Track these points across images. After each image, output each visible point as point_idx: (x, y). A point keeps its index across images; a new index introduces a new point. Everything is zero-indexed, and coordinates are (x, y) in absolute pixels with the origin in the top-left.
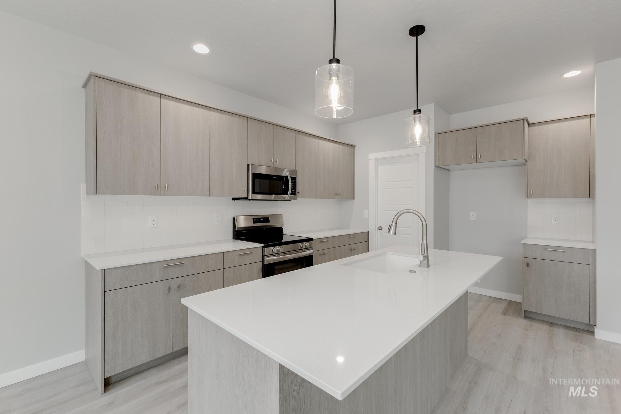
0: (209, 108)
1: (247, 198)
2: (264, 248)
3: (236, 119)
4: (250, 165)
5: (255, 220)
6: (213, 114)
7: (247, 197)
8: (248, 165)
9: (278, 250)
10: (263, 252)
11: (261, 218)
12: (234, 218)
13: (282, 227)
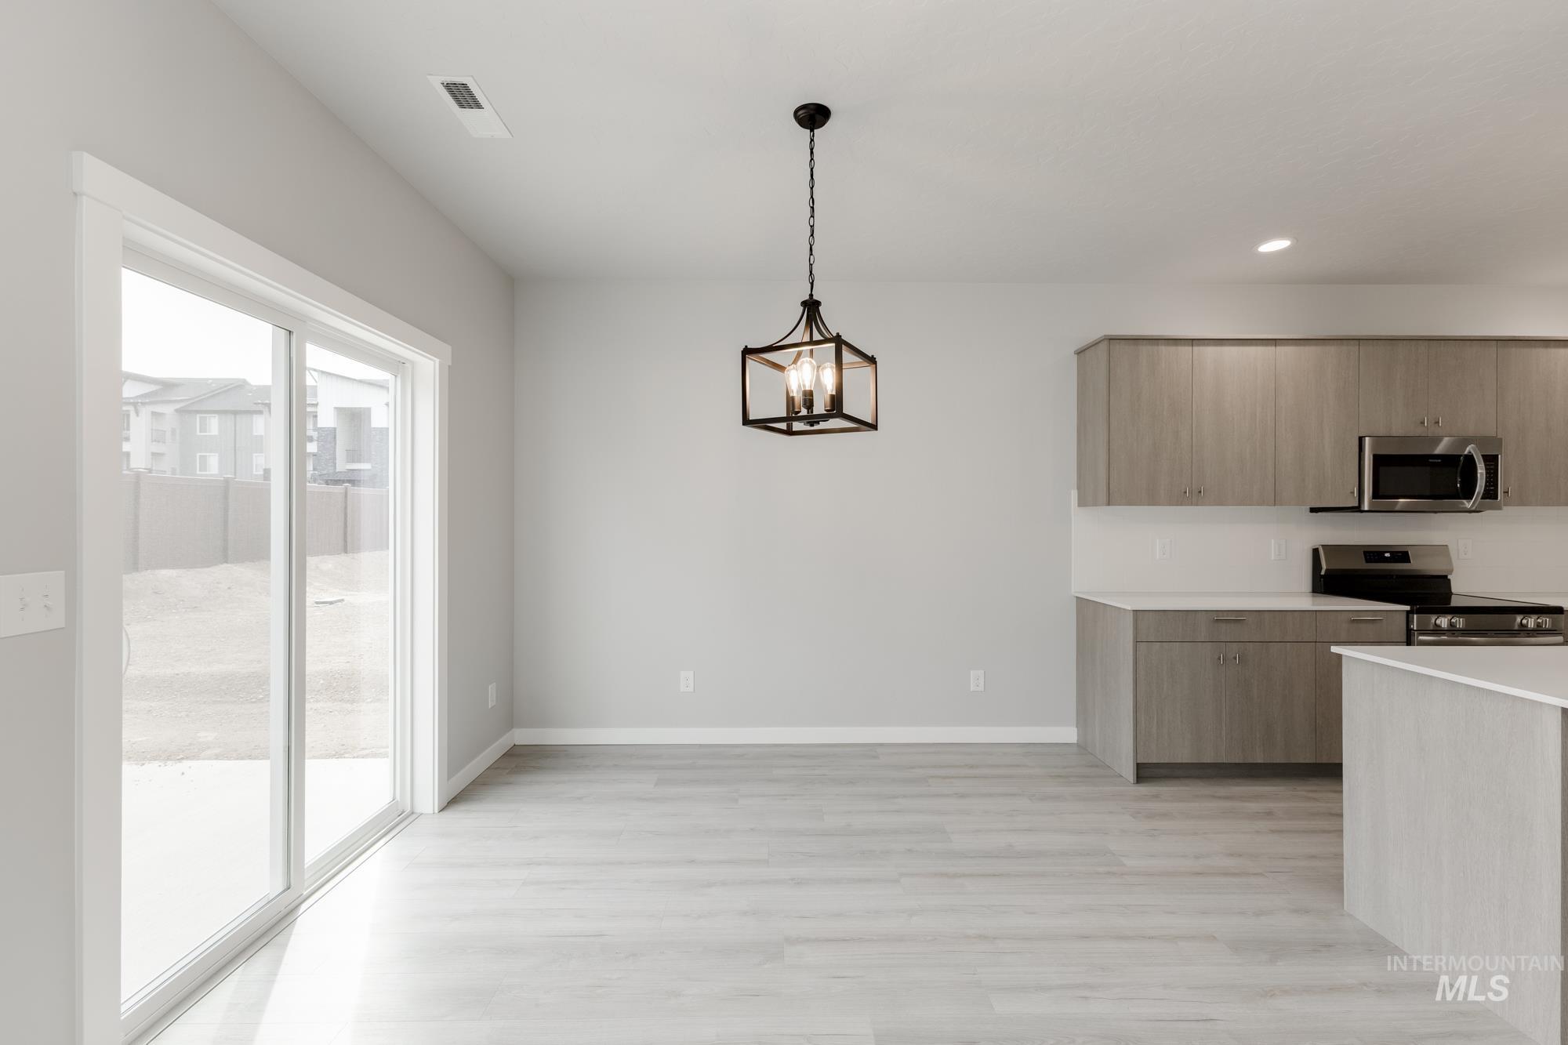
0: (1275, 342)
1: (1358, 509)
2: (1411, 615)
3: (1332, 349)
4: (1367, 439)
5: (1370, 556)
6: (1282, 350)
7: (1357, 505)
8: (1361, 440)
9: (1451, 624)
10: (1408, 622)
11: (1387, 552)
12: (1318, 549)
13: (1446, 576)
